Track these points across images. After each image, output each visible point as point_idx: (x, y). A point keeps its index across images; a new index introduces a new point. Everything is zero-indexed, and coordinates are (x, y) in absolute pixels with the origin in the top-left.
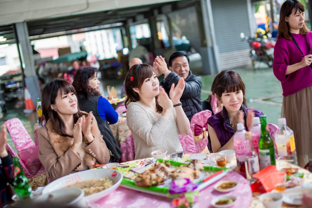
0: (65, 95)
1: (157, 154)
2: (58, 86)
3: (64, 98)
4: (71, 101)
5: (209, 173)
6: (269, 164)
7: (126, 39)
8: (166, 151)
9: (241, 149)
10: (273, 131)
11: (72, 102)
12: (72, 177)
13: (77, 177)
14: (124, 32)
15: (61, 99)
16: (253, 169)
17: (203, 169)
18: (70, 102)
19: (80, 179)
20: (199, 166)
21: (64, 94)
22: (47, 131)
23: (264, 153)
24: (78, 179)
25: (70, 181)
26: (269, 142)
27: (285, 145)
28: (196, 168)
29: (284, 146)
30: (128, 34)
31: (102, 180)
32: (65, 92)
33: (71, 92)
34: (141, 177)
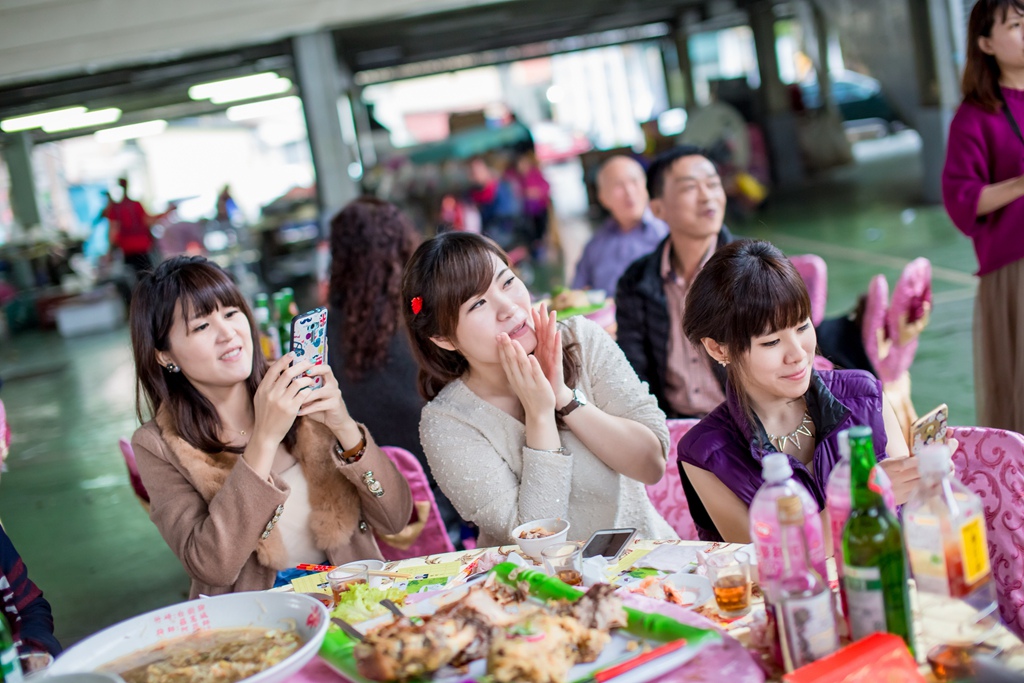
0: (202, 321)
1: (530, 536)
2: (173, 285)
3: (196, 330)
4: (222, 339)
5: (640, 644)
6: (876, 625)
7: (678, 79)
8: (566, 525)
9: (771, 557)
10: (1010, 461)
11: (228, 341)
12: (180, 614)
13: (198, 614)
14: (673, 55)
15: (187, 334)
16: (805, 645)
17: (623, 622)
18: (218, 342)
19: (205, 623)
20: (613, 610)
21: (194, 315)
22: (161, 433)
23: (859, 581)
24: (200, 622)
25: (171, 629)
26: (879, 538)
27: (941, 555)
28: (599, 617)
29: (935, 559)
30: (686, 64)
31: (270, 634)
32: (197, 309)
33: (219, 305)
34: (373, 644)
